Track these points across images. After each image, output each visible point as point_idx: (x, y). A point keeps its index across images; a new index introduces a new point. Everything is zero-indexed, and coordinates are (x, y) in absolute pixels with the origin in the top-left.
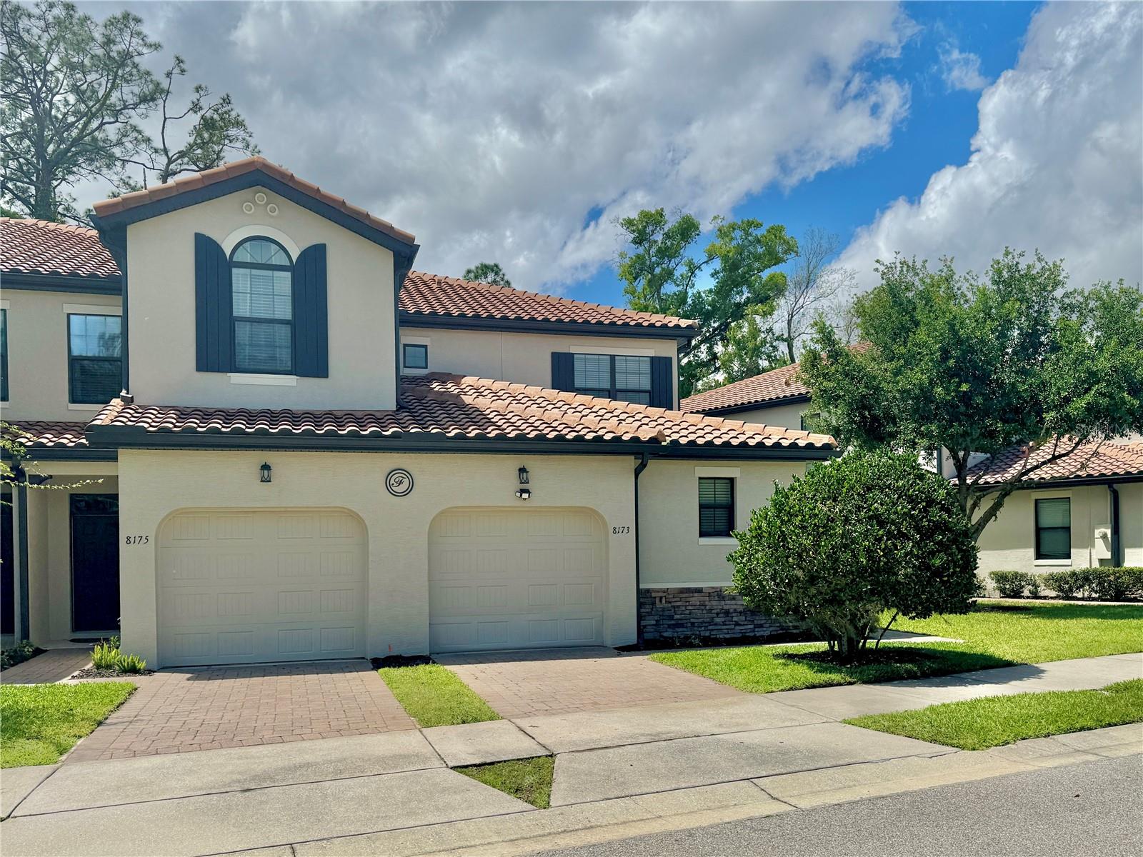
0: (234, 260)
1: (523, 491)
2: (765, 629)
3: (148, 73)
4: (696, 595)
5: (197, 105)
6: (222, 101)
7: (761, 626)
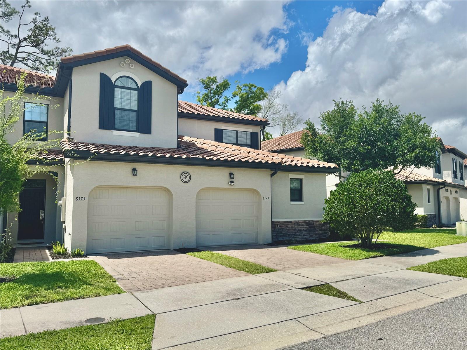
0: (115, 85)
1: (231, 182)
2: (313, 237)
3: (9, 5)
4: (290, 224)
5: (35, 20)
6: (45, 19)
7: (312, 236)
